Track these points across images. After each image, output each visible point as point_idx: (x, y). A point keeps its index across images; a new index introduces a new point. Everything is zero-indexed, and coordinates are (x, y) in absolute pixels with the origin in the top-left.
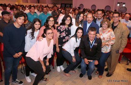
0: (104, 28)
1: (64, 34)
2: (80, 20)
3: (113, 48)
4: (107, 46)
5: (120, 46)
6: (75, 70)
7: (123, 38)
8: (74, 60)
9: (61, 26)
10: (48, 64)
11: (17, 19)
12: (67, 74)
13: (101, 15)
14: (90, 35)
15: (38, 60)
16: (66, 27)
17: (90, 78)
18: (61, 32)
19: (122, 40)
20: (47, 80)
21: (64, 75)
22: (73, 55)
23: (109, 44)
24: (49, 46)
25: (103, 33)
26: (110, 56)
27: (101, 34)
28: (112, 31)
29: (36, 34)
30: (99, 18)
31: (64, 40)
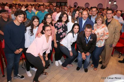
0: (99, 24)
1: (61, 31)
2: (76, 17)
3: (107, 42)
4: (101, 41)
5: (114, 40)
6: (72, 63)
9: (58, 23)
11: (16, 17)
12: (65, 68)
13: (95, 12)
14: (86, 32)
15: (38, 56)
16: (63, 23)
17: (86, 71)
18: (58, 29)
19: (115, 35)
21: (62, 69)
22: (70, 49)
23: (104, 39)
24: (47, 42)
25: (98, 28)
26: (104, 50)
27: (96, 30)
28: (106, 26)
29: (35, 30)
30: (94, 15)
31: (61, 36)
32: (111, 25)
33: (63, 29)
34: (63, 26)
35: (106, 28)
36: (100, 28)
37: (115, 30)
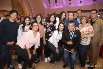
0: (83, 23)
1: (49, 30)
5: (100, 39)
7: (102, 31)
8: (57, 51)
9: (47, 23)
10: (34, 53)
11: (11, 15)
15: (25, 48)
16: (51, 23)
18: (47, 28)
20: (35, 68)
25: (83, 27)
27: (81, 29)
31: (49, 34)
32: (96, 24)
33: (51, 29)
34: (51, 26)
35: (91, 26)
36: (84, 27)
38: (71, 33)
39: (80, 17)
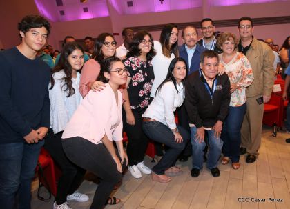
0: (229, 52)
1: (140, 77)
3: (249, 94)
4: (238, 91)
8: (178, 137)
9: (131, 59)
13: (211, 29)
14: (207, 68)
15: (100, 142)
19: (265, 73)
20: (118, 201)
22: (173, 126)
23: (244, 85)
24: (117, 104)
30: (208, 36)
31: (141, 92)
33: (143, 74)
36: (231, 62)
37: (264, 61)
38: (210, 83)
39: (210, 38)
